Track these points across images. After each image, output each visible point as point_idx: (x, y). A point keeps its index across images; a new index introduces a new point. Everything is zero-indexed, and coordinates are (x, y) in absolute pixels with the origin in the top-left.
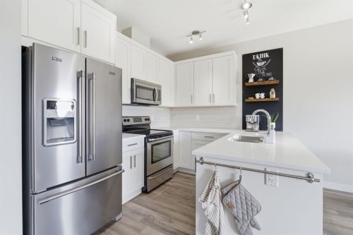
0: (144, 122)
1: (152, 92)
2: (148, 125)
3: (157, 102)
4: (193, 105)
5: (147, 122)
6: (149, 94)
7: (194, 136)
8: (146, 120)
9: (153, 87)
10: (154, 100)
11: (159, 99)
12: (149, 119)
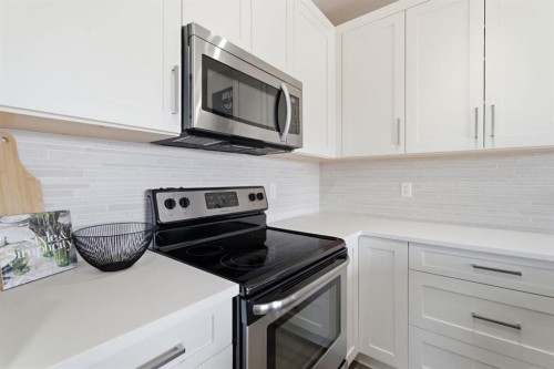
0: (244, 205)
1: (272, 99)
2: (260, 213)
3: (287, 138)
4: (400, 151)
5: (256, 205)
6: (263, 106)
7: (422, 258)
8: (252, 197)
9: (275, 84)
10: (279, 128)
11: (296, 129)
12: (261, 196)
